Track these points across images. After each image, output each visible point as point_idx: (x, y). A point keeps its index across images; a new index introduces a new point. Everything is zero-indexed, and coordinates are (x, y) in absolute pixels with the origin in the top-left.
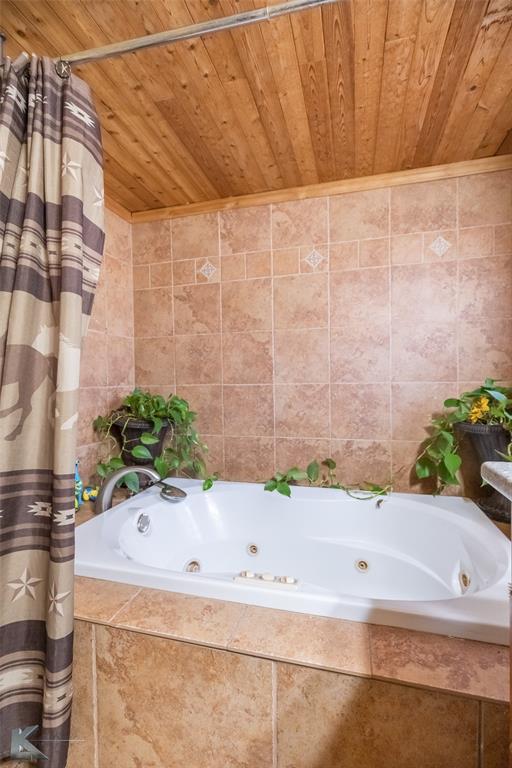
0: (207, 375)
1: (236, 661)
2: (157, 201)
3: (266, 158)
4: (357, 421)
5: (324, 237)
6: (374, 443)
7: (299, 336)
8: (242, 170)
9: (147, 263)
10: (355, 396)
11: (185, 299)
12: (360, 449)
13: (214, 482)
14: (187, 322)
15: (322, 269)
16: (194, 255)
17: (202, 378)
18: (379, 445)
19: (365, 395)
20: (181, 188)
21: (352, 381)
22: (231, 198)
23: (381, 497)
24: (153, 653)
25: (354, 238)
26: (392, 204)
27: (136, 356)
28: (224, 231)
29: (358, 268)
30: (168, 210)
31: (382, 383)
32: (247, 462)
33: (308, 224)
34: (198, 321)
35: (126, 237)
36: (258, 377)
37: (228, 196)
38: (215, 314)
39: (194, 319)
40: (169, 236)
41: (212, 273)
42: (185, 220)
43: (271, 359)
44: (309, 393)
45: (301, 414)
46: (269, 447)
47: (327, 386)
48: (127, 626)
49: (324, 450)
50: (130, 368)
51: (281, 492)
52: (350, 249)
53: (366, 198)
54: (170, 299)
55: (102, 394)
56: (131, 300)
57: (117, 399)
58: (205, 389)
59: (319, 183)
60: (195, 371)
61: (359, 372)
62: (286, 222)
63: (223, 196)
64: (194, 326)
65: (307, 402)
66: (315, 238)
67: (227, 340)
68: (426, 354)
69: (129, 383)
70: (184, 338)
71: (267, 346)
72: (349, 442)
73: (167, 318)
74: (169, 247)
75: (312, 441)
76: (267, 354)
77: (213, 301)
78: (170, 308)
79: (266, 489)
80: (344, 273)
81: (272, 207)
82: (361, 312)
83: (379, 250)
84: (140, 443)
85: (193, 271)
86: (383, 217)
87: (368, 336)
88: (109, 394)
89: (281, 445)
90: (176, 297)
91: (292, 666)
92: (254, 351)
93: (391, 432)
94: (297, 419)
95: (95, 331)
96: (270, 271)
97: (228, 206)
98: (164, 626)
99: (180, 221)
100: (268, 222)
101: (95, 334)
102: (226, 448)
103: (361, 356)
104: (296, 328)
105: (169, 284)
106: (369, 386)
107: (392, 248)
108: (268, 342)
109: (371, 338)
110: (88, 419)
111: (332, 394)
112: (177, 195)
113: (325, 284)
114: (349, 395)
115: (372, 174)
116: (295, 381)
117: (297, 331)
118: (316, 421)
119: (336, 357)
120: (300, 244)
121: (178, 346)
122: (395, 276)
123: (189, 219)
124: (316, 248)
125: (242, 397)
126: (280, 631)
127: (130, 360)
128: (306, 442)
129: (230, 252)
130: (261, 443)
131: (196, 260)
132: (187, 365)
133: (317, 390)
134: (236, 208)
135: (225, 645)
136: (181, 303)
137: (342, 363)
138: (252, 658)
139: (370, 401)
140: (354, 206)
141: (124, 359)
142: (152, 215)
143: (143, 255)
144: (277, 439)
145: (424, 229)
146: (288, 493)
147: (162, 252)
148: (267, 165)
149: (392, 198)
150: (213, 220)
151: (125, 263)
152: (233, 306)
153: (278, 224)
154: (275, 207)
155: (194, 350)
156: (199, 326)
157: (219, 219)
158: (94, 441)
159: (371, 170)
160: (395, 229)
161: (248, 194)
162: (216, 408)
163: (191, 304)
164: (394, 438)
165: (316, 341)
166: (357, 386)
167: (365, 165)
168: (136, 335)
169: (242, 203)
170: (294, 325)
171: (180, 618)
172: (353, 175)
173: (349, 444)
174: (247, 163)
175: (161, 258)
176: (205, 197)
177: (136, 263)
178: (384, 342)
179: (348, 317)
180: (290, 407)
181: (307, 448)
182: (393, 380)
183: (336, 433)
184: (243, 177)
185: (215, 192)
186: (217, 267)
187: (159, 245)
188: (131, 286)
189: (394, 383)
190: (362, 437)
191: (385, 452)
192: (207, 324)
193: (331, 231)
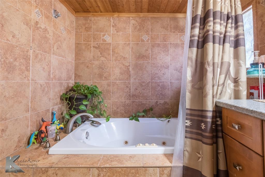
0: (105, 78)
1: (146, 170)
2: (88, 10)
3: (133, 3)
4: (159, 94)
5: (149, 31)
6: (165, 101)
7: (140, 64)
8: (123, 5)
9: (81, 32)
10: (159, 85)
11: (97, 48)
12: (160, 104)
13: (110, 119)
14: (98, 57)
15: (148, 41)
16: (101, 32)
17: (104, 78)
18: (166, 102)
19: (162, 85)
20: (99, 7)
21: (158, 80)
22: (117, 13)
23: (168, 120)
24: (116, 174)
25: (158, 33)
26: (170, 23)
27: (75, 69)
28: (113, 24)
29: (159, 43)
30: (92, 13)
31: (167, 81)
32: (120, 111)
33: (143, 26)
34: (102, 56)
35: (73, 21)
36: (125, 78)
37: (115, 12)
38: (109, 54)
39: (101, 56)
40: (91, 23)
41: (108, 39)
42: (98, 18)
43: (130, 72)
44: (144, 84)
45: (141, 92)
46: (129, 104)
47: (149, 82)
48: (105, 166)
49: (148, 105)
50: (73, 74)
51: (136, 120)
52: (157, 36)
53: (162, 20)
54: (91, 47)
55: (63, 84)
56: (74, 47)
57: (68, 87)
58: (104, 83)
59: (148, 13)
60: (100, 76)
61: (160, 77)
62: (136, 24)
63: (114, 11)
64: (101, 58)
65: (143, 88)
66: (146, 31)
67: (114, 64)
68: (180, 72)
69: (72, 80)
70: (96, 63)
71: (128, 67)
72: (156, 101)
73: (89, 55)
74: (91, 27)
75: (144, 102)
76: (129, 70)
77: (108, 49)
78: (91, 51)
79: (130, 120)
80: (155, 44)
81: (131, 18)
82: (160, 57)
83: (166, 37)
84: (82, 104)
85: (101, 38)
86: (167, 27)
87: (163, 65)
88: (66, 84)
89: (133, 103)
90: (94, 47)
91: (164, 168)
92: (124, 69)
93: (170, 98)
94: (139, 94)
95: (62, 58)
96: (130, 40)
97: (115, 16)
98: (119, 164)
99: (96, 18)
100: (130, 23)
101: (62, 59)
102: (112, 105)
103: (161, 72)
104: (139, 61)
105: (91, 41)
106: (163, 82)
107: (170, 37)
108: (129, 66)
109: (164, 66)
110: (59, 95)
111: (151, 85)
112: (97, 9)
113: (149, 47)
114: (157, 85)
115: (164, 13)
116: (139, 80)
117: (140, 62)
118: (146, 94)
119: (153, 72)
120: (141, 32)
121: (94, 66)
122: (171, 46)
123: (100, 18)
124: (146, 34)
125: (119, 86)
126: (157, 159)
127: (73, 71)
128: (142, 102)
129: (115, 32)
130: (126, 103)
131: (102, 33)
132: (97, 73)
133: (146, 83)
134: (118, 17)
135: (142, 165)
136: (96, 49)
137: (155, 74)
138: (151, 168)
139: (163, 87)
140: (158, 22)
141: (71, 70)
142: (85, 15)
143: (80, 29)
144: (132, 101)
145: (179, 32)
146: (138, 121)
147: (88, 29)
148: (132, 5)
149: (170, 21)
150: (109, 20)
151: (73, 32)
152: (116, 52)
153: (133, 25)
154: (132, 18)
155: (100, 67)
156: (102, 59)
157: (112, 19)
158: (60, 104)
159: (164, 12)
160: (171, 31)
161: (123, 12)
162: (109, 90)
163: (100, 50)
164: (171, 100)
165: (146, 66)
166: (159, 82)
167: (163, 10)
168: (75, 61)
169: (121, 15)
170: (139, 60)
171: (123, 161)
172: (159, 12)
173: (157, 102)
174: (126, 3)
175: (87, 31)
176: (107, 11)
177: (77, 32)
178: (167, 67)
179: (156, 58)
180: (137, 89)
181: (142, 104)
182: (171, 80)
183: (152, 99)
184: (123, 7)
185: (111, 10)
186: (111, 37)
187: (87, 26)
188: (74, 41)
189: (171, 81)
190: (161, 100)
191: (168, 104)
192: (106, 58)
193: (151, 29)
